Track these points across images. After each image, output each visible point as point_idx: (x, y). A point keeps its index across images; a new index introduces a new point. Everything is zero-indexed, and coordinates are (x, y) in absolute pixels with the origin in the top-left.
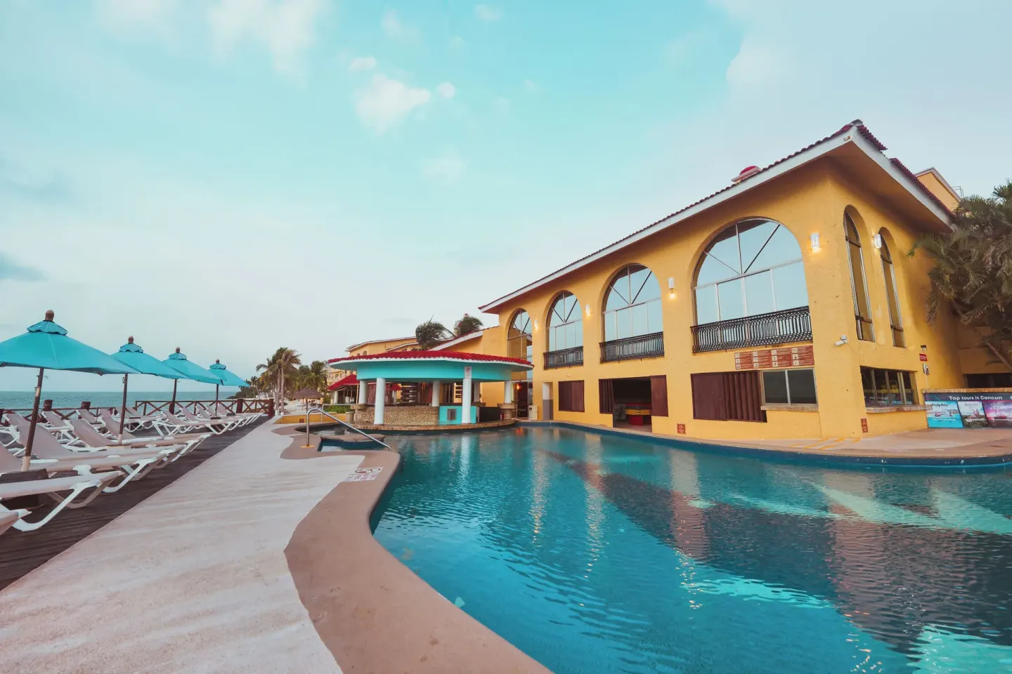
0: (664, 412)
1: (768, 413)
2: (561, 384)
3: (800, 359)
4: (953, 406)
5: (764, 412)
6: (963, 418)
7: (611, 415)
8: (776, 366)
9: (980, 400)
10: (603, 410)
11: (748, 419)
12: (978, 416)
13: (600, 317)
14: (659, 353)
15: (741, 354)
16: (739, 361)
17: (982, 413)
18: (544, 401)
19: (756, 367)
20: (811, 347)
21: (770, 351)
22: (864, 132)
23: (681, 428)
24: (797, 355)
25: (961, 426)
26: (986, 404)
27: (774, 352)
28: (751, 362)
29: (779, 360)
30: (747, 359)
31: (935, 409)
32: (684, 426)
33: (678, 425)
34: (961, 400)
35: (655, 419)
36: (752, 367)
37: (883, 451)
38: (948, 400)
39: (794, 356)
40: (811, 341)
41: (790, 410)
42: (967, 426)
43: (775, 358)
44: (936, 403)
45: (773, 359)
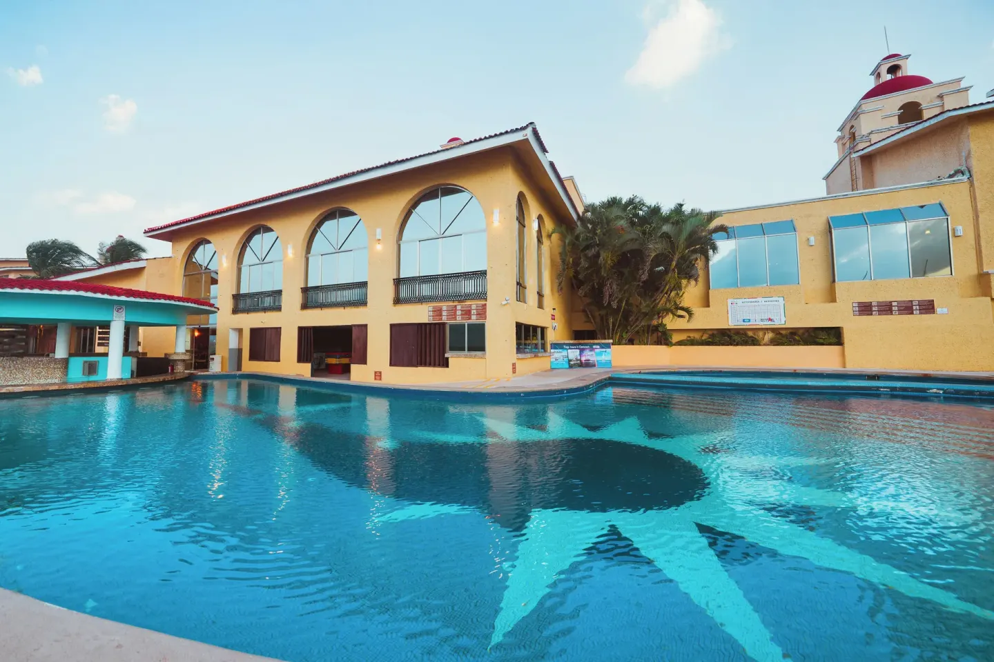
0: (363, 360)
1: (450, 360)
2: (254, 332)
3: (477, 314)
4: (564, 353)
5: (447, 359)
6: (570, 361)
7: (310, 365)
8: (459, 320)
9: (579, 349)
10: (301, 358)
11: (434, 366)
12: (577, 360)
13: (304, 260)
14: (362, 302)
15: (434, 307)
16: (431, 313)
17: (579, 358)
18: (230, 350)
19: (444, 320)
20: (486, 304)
21: (456, 306)
22: (535, 133)
23: (378, 375)
24: (475, 311)
25: (567, 366)
26: (582, 351)
27: (459, 307)
28: (441, 315)
29: (462, 315)
30: (438, 312)
31: (556, 355)
32: (380, 373)
33: (376, 372)
34: (570, 349)
35: (354, 367)
36: (441, 319)
37: (524, 387)
38: (563, 348)
39: (473, 312)
40: (486, 300)
41: (466, 357)
42: (571, 367)
43: (459, 313)
44: (556, 350)
45: (458, 314)
